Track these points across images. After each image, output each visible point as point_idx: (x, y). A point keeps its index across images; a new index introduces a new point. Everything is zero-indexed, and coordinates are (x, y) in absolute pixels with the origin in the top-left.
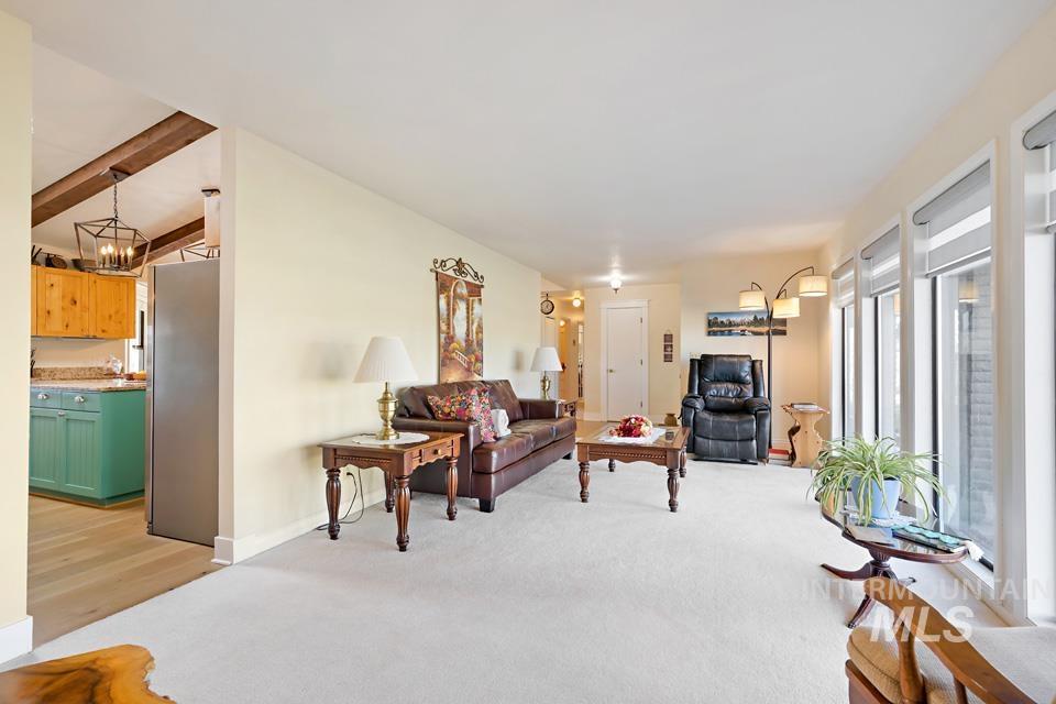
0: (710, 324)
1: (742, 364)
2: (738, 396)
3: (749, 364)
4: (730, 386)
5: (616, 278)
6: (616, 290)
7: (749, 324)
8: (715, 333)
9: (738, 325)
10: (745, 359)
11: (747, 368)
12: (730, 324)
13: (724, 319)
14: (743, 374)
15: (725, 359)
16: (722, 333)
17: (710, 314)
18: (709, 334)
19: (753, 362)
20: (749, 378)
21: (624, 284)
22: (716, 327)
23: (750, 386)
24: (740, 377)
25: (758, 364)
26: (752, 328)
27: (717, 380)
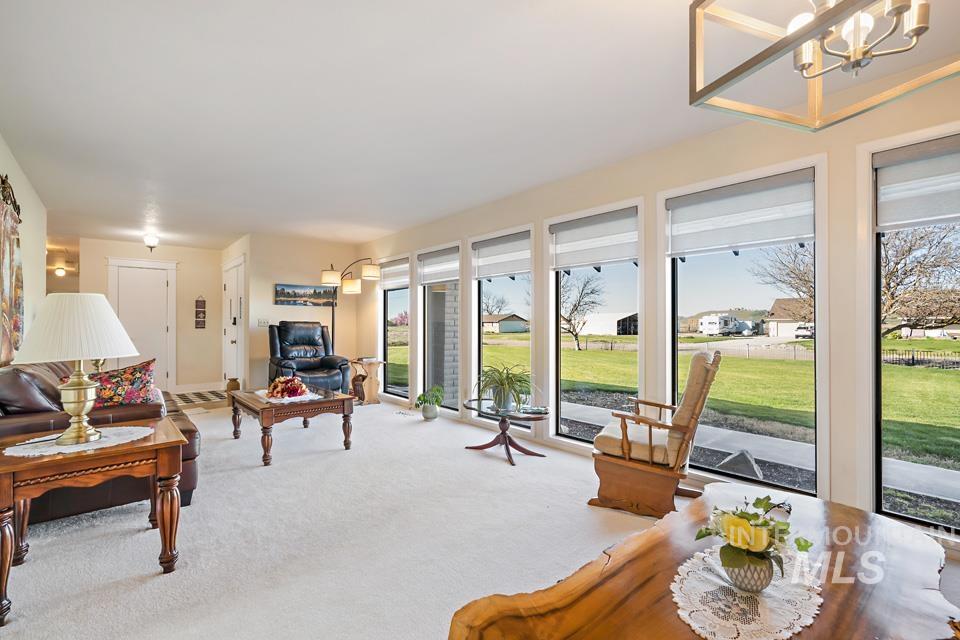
0: (277, 294)
1: (315, 329)
2: (314, 356)
3: (320, 329)
4: (307, 348)
5: (151, 233)
6: (151, 248)
7: (310, 296)
8: (282, 303)
9: (301, 296)
10: (316, 325)
11: (319, 333)
12: (295, 295)
13: (290, 291)
14: (317, 338)
15: (301, 325)
16: (288, 303)
17: (276, 285)
18: (276, 303)
19: (323, 327)
20: (320, 341)
21: (163, 243)
22: (282, 296)
23: (322, 347)
24: (314, 340)
25: (325, 329)
26: (312, 300)
27: (296, 343)
